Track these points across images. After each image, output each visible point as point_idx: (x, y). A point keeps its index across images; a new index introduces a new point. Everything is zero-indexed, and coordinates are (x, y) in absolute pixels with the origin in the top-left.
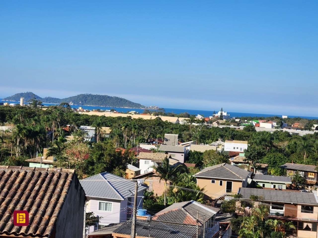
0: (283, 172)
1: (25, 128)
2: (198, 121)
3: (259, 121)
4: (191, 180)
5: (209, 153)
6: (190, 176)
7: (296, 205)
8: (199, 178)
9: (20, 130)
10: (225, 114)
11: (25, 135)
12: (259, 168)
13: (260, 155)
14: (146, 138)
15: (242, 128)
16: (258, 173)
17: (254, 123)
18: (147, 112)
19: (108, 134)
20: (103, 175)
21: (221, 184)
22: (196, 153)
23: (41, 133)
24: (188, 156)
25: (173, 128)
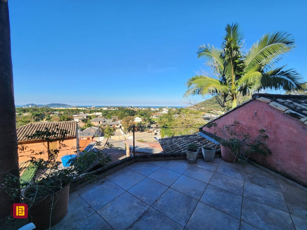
0: (111, 118)
2: (88, 109)
4: (89, 122)
5: (93, 116)
7: (115, 124)
8: (91, 121)
9: (33, 114)
10: (95, 106)
11: (35, 116)
12: (105, 118)
13: (105, 115)
14: (74, 113)
15: (99, 109)
16: (106, 119)
17: (102, 108)
18: (73, 107)
19: (63, 113)
21: (97, 122)
22: (89, 116)
24: (87, 117)
25: (82, 111)
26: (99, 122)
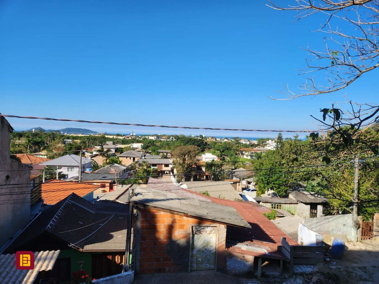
0: (158, 153)
1: (32, 140)
3: (149, 136)
5: (125, 148)
6: (116, 157)
7: (162, 164)
8: (120, 157)
9: (29, 141)
10: (134, 134)
11: (32, 144)
12: (148, 153)
13: (148, 147)
15: (141, 139)
17: (147, 137)
19: (78, 143)
20: (69, 155)
21: (130, 159)
22: (120, 148)
23: (42, 142)
24: (117, 150)
25: (110, 140)
26: (134, 159)
